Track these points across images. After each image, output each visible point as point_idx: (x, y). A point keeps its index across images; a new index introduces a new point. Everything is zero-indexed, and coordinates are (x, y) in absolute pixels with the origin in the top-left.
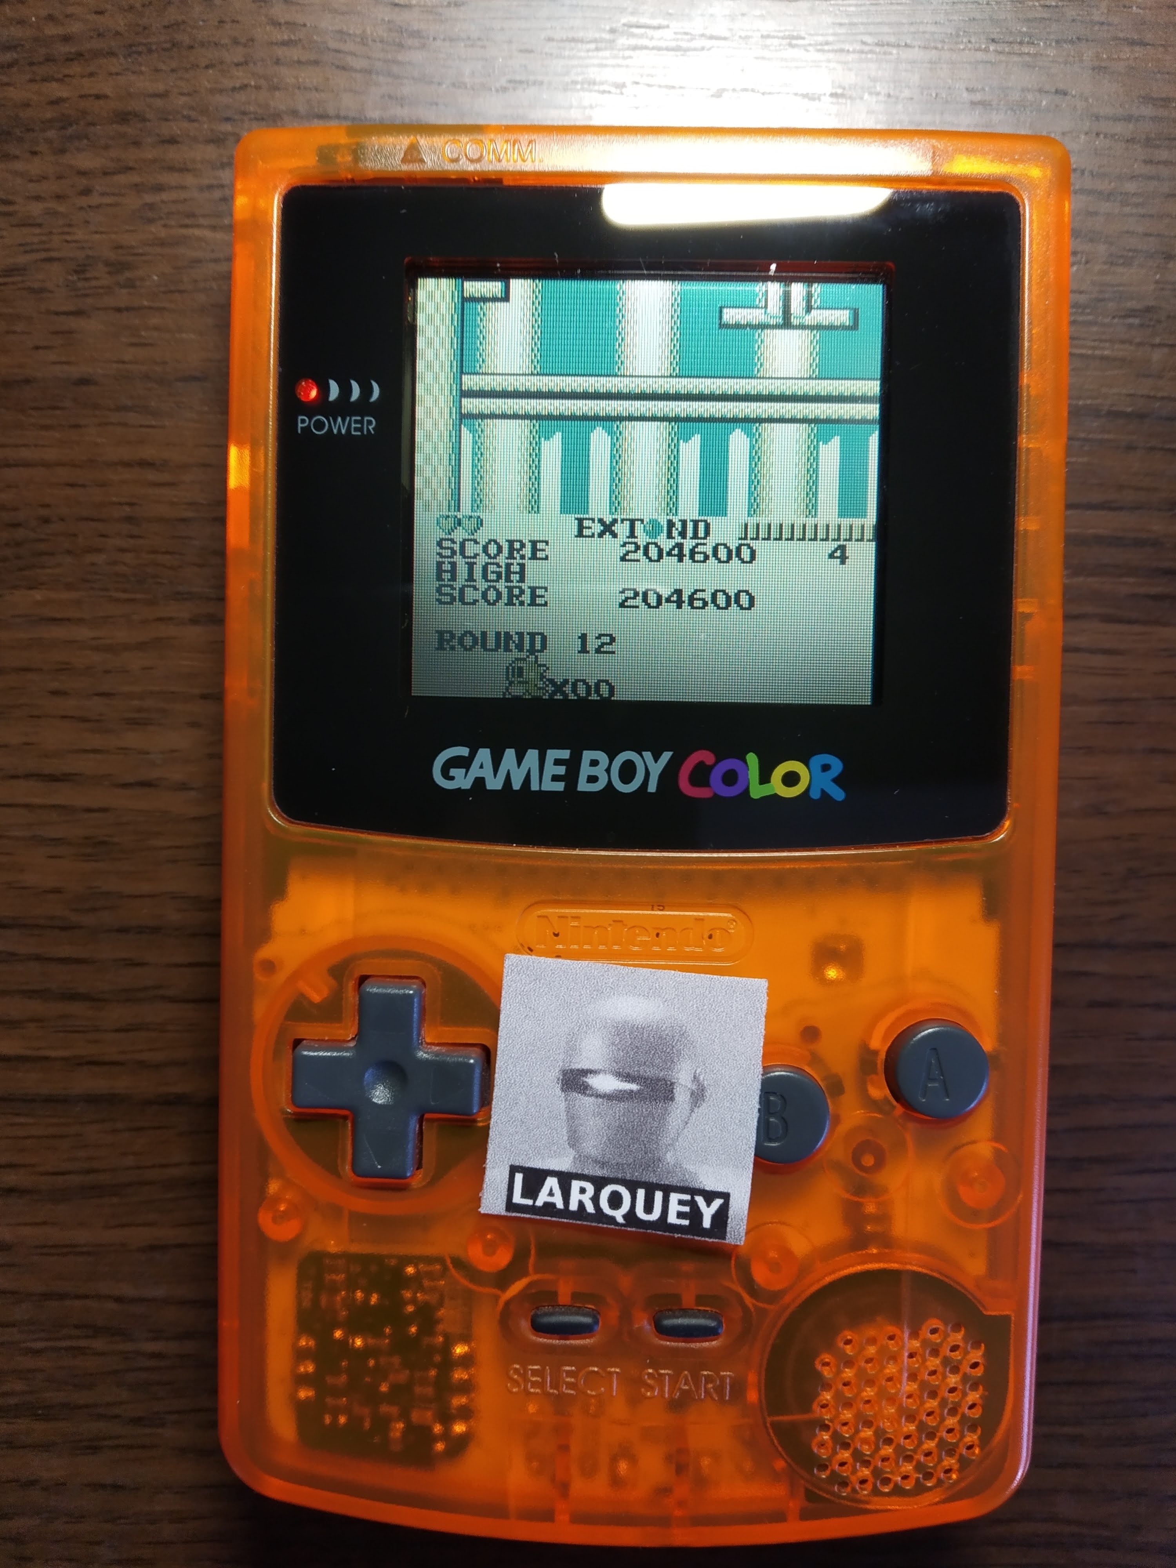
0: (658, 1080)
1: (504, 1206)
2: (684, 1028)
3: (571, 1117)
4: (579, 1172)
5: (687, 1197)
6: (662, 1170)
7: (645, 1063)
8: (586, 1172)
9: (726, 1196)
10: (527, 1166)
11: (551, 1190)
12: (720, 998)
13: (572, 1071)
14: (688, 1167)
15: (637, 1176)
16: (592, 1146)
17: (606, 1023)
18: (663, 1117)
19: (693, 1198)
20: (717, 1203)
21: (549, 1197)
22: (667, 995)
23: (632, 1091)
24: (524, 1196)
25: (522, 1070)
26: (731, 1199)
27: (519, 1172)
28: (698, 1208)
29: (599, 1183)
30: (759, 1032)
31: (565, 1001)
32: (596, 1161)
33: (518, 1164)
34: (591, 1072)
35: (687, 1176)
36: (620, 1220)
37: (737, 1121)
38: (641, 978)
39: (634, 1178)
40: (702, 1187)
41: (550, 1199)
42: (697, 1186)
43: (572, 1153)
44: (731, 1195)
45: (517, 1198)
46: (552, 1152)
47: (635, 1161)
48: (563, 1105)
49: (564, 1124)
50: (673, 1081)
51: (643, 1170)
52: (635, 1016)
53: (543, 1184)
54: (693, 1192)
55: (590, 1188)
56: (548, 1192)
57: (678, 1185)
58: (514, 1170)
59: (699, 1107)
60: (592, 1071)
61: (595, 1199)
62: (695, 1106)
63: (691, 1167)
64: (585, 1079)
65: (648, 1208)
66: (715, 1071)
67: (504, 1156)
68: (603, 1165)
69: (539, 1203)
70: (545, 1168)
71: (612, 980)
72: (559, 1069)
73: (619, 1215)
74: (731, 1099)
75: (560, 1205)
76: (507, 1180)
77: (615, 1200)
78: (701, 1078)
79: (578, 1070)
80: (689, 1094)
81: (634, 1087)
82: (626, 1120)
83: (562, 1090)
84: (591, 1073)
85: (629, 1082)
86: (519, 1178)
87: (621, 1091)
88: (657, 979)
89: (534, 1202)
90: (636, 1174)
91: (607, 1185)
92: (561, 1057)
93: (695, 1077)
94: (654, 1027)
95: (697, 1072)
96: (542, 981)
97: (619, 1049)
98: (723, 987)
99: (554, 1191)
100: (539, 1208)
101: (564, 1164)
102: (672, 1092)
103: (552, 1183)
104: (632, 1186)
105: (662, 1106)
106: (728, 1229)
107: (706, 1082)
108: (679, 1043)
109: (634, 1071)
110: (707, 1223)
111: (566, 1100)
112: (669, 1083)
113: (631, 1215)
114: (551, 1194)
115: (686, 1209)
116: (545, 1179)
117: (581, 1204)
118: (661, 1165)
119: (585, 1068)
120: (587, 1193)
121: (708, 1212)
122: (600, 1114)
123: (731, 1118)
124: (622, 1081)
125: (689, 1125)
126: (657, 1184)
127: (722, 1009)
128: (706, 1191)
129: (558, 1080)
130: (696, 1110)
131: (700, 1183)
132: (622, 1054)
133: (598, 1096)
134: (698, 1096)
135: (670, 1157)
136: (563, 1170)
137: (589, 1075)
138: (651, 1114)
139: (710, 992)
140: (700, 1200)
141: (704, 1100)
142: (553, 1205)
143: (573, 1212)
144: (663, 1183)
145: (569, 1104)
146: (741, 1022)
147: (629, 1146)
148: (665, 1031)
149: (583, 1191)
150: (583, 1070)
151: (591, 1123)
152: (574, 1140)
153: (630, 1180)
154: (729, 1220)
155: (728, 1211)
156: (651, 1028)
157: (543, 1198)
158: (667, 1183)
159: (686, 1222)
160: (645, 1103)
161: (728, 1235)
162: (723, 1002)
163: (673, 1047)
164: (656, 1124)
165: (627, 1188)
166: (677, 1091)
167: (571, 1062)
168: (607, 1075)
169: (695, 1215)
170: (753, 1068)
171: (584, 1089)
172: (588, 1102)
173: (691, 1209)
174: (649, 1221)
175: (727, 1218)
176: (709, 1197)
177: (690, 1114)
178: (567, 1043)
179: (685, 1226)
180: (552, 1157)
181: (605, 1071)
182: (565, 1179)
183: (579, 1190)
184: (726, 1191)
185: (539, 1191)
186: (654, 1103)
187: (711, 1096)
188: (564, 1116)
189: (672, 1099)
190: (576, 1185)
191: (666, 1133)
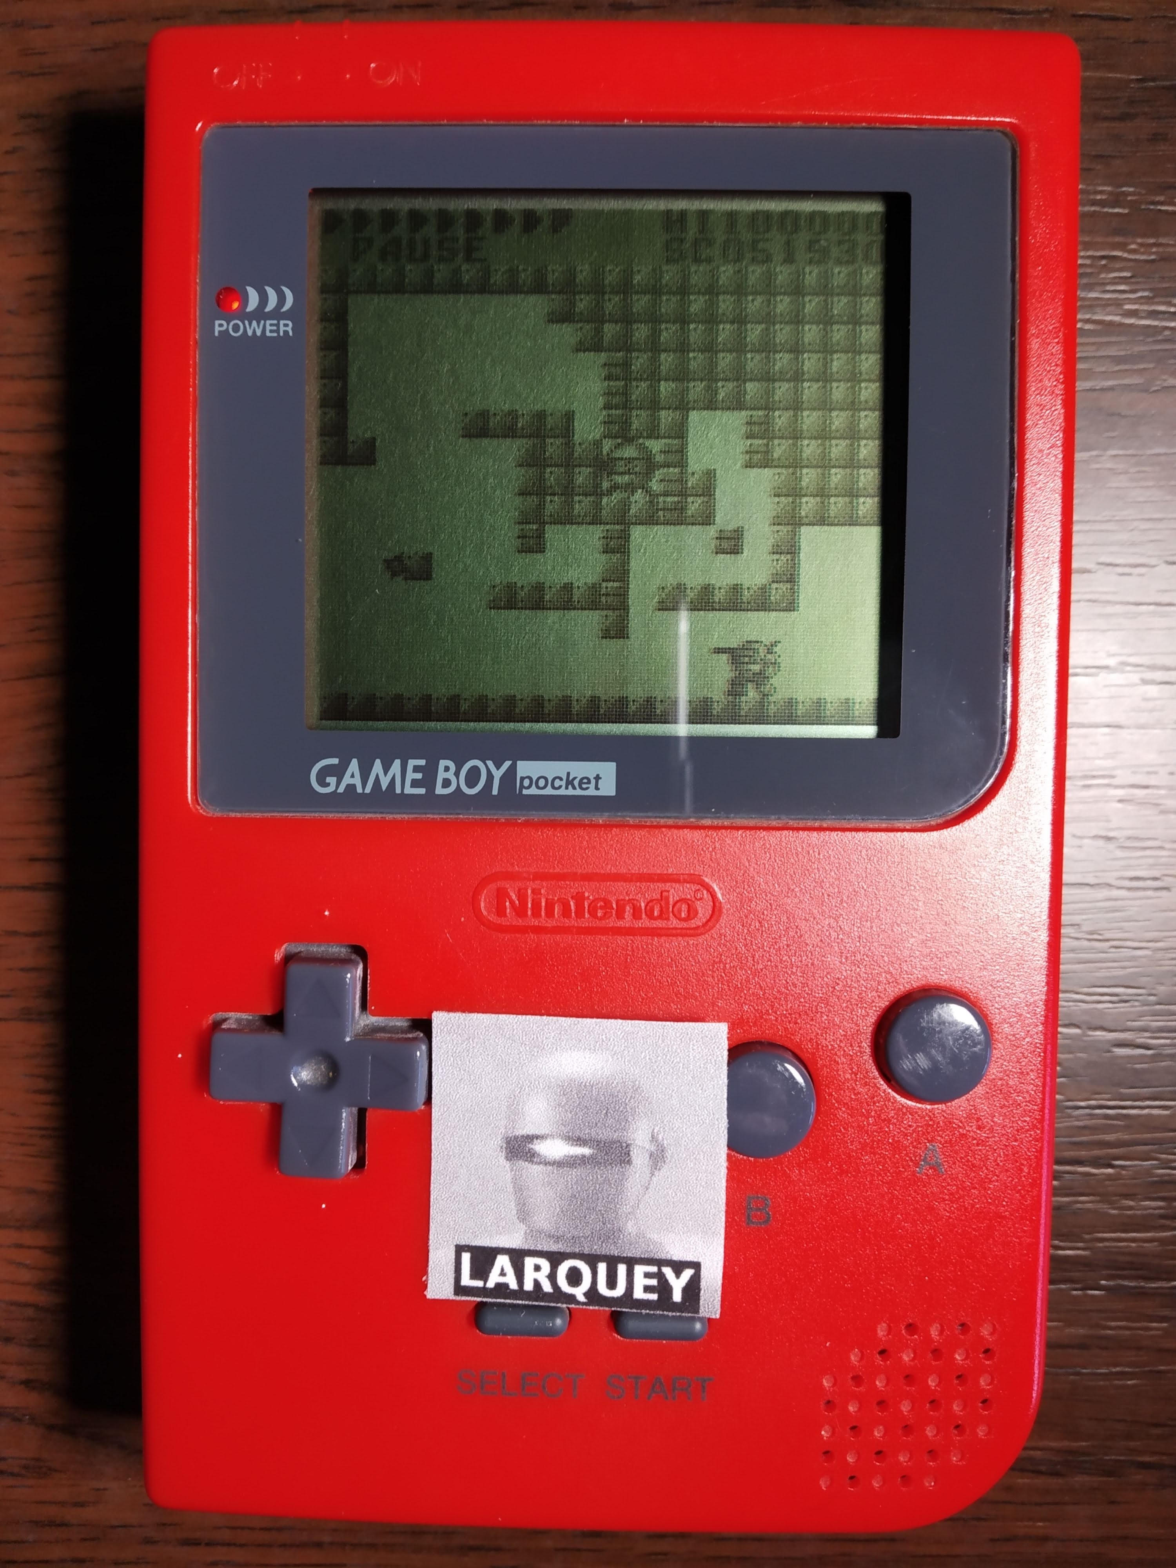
0: (613, 1142)
1: (452, 1290)
2: (637, 1082)
3: (519, 1188)
4: (531, 1248)
5: (654, 1269)
6: (623, 1241)
7: (596, 1124)
8: (539, 1248)
9: (696, 1266)
10: (474, 1244)
11: (502, 1270)
12: (675, 1047)
13: (516, 1138)
14: (652, 1236)
15: (597, 1249)
16: (544, 1219)
17: (550, 1082)
18: (621, 1182)
19: (660, 1269)
20: (688, 1274)
21: (501, 1277)
22: (616, 1047)
23: (584, 1156)
24: (473, 1277)
25: (461, 1139)
26: (702, 1269)
27: (466, 1251)
28: (666, 1281)
29: (555, 1259)
30: (720, 1082)
31: (502, 1061)
32: (550, 1236)
33: (464, 1243)
34: (537, 1137)
35: (652, 1247)
36: (581, 1298)
37: (703, 1183)
38: (586, 1030)
39: (593, 1252)
40: (669, 1257)
41: (502, 1280)
42: (663, 1256)
43: (523, 1228)
44: (702, 1264)
45: (466, 1280)
46: (501, 1228)
47: (592, 1233)
48: (509, 1176)
49: (512, 1197)
50: (629, 1142)
51: (602, 1243)
52: (581, 1073)
53: (492, 1264)
54: (660, 1263)
55: (545, 1265)
56: (499, 1271)
57: (643, 1256)
58: (460, 1250)
59: (659, 1169)
60: (539, 1136)
61: (552, 1277)
62: (656, 1169)
63: (655, 1237)
64: (531, 1146)
65: (612, 1283)
66: (675, 1129)
67: (447, 1236)
68: (558, 1239)
69: (491, 1284)
70: (494, 1245)
71: (553, 1035)
72: (501, 1136)
73: (579, 1292)
74: (695, 1159)
75: (513, 1285)
76: (454, 1261)
77: (574, 1277)
78: (660, 1138)
79: (523, 1136)
80: (648, 1156)
81: (586, 1151)
82: (579, 1188)
83: (507, 1158)
84: (537, 1139)
85: (580, 1145)
86: (466, 1257)
87: (572, 1157)
88: (603, 1030)
89: (485, 1284)
90: (595, 1247)
91: (563, 1261)
92: (503, 1122)
93: (653, 1136)
94: (604, 1084)
95: (655, 1131)
96: (476, 1040)
97: (567, 1111)
98: (678, 1035)
99: (506, 1270)
100: (491, 1289)
101: (515, 1241)
102: (629, 1155)
103: (503, 1261)
104: (592, 1261)
105: (619, 1170)
106: (701, 1302)
107: (665, 1142)
108: (632, 1100)
109: (585, 1133)
110: (677, 1297)
111: (512, 1170)
112: (624, 1145)
113: (592, 1294)
114: (503, 1274)
115: (654, 1282)
116: (495, 1258)
117: (537, 1284)
118: (621, 1236)
119: (530, 1134)
120: (542, 1270)
121: (678, 1285)
122: (551, 1183)
123: (697, 1180)
124: (572, 1145)
125: (650, 1190)
126: (618, 1257)
127: (678, 1059)
128: (675, 1262)
129: (501, 1147)
130: (656, 1173)
131: (667, 1253)
132: (570, 1116)
133: (547, 1163)
134: (658, 1157)
135: (631, 1227)
136: (514, 1247)
137: (535, 1140)
138: (607, 1181)
139: (663, 1042)
140: (668, 1272)
141: (664, 1162)
142: (506, 1286)
143: (528, 1292)
144: (625, 1255)
145: (515, 1174)
146: (700, 1072)
147: (585, 1218)
148: (616, 1087)
149: (537, 1268)
150: (528, 1136)
151: (542, 1195)
152: (524, 1214)
153: (589, 1255)
154: (702, 1292)
155: (699, 1282)
156: (600, 1085)
157: (494, 1279)
158: (629, 1255)
159: (654, 1297)
160: (599, 1168)
161: (701, 1308)
162: (679, 1051)
163: (626, 1105)
164: (613, 1191)
165: (587, 1262)
166: (635, 1153)
167: (514, 1128)
168: (555, 1140)
169: (664, 1288)
170: (717, 1123)
171: (531, 1157)
172: (535, 1170)
173: (658, 1282)
174: (613, 1298)
175: (699, 1290)
176: (678, 1267)
177: (651, 1177)
178: (508, 1107)
179: (653, 1301)
180: (500, 1234)
181: (552, 1136)
182: (517, 1257)
183: (533, 1267)
184: (696, 1260)
185: (490, 1272)
186: (609, 1167)
187: (672, 1157)
188: (510, 1189)
189: (629, 1162)
190: (529, 1262)
191: (625, 1201)
